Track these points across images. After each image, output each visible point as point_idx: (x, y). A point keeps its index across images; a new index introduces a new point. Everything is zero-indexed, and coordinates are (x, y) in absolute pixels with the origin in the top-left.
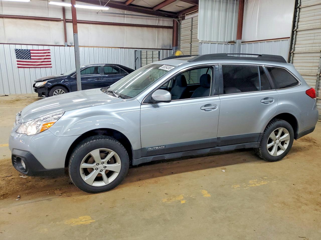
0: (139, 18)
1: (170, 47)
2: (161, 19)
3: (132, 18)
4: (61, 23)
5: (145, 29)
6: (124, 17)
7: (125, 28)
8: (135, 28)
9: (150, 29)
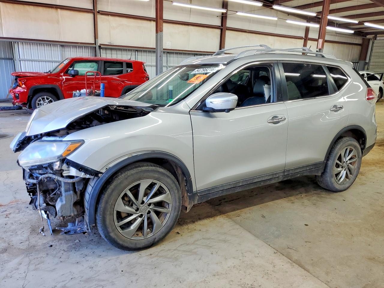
0: (344, 37)
1: (356, 61)
2: (355, 37)
3: (340, 36)
4: (303, 41)
5: (345, 45)
6: (336, 36)
7: (335, 45)
8: (340, 45)
9: (348, 45)
